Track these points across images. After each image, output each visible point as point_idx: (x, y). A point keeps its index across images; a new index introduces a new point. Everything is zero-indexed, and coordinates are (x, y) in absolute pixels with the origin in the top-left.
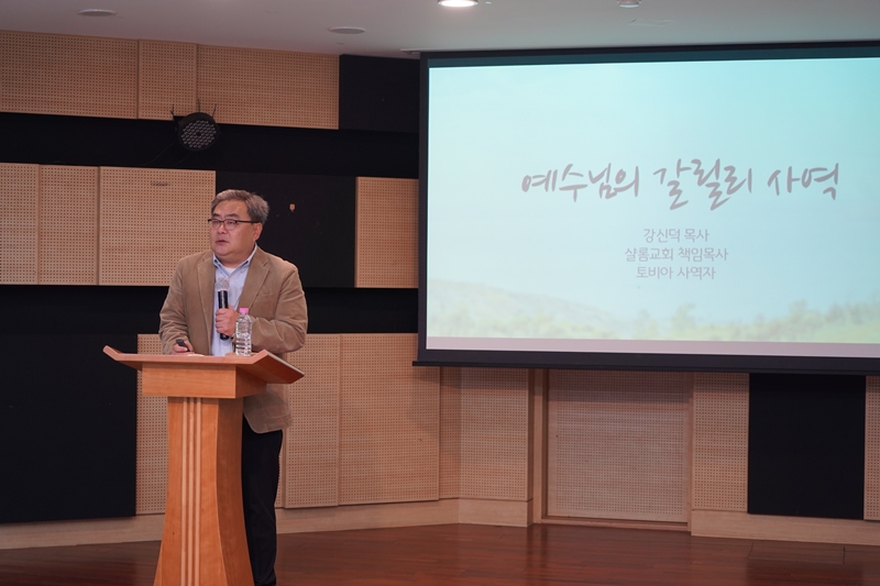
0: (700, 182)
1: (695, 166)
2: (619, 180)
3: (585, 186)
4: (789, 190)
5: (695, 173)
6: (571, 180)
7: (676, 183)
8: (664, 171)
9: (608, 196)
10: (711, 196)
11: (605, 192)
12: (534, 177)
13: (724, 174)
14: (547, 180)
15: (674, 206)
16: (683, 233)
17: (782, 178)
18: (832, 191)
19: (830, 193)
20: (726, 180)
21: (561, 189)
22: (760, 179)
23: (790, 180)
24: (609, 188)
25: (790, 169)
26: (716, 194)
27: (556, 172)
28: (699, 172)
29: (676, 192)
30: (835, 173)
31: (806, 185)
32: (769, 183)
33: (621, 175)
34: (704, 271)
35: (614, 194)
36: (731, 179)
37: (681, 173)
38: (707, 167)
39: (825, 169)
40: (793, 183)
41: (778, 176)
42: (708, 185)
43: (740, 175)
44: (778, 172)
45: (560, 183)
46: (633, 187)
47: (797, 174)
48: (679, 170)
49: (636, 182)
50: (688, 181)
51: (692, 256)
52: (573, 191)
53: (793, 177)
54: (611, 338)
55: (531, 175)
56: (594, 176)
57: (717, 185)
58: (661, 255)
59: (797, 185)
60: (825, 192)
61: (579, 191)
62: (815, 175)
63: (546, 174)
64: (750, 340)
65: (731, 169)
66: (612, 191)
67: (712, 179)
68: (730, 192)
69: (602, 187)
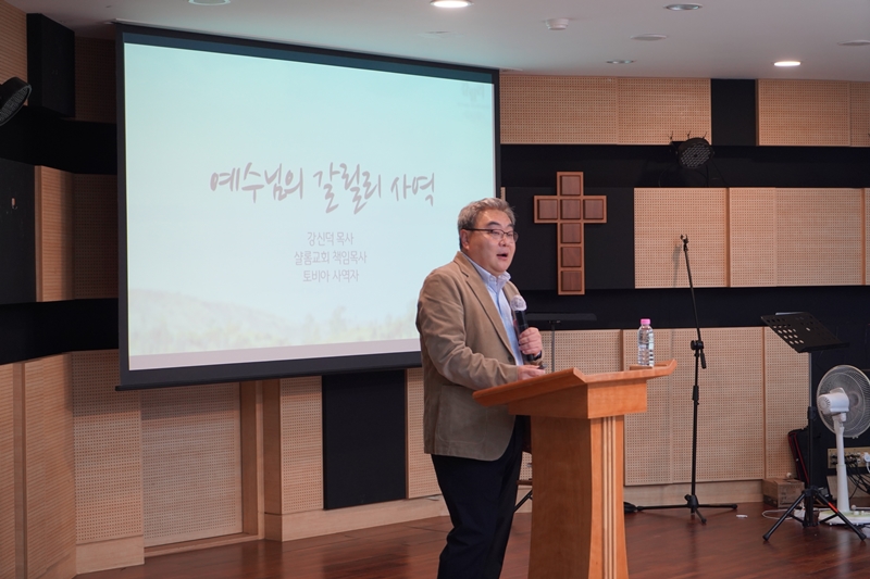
0: (347, 186)
1: (342, 170)
2: (288, 182)
3: (261, 187)
4: (405, 197)
5: (343, 177)
6: (252, 180)
7: (328, 186)
8: (320, 173)
9: (281, 198)
10: (354, 201)
11: (277, 193)
12: (222, 175)
13: (363, 179)
14: (231, 179)
15: (329, 210)
16: (336, 237)
17: (400, 184)
18: (430, 197)
19: (429, 200)
20: (364, 185)
21: (243, 189)
22: (387, 186)
23: (405, 187)
24: (280, 189)
25: (405, 176)
26: (357, 198)
27: (239, 170)
28: (345, 176)
29: (330, 196)
30: (432, 181)
31: (415, 192)
32: (392, 190)
33: (290, 175)
34: (351, 273)
35: (285, 196)
36: (367, 184)
37: (333, 176)
38: (351, 172)
39: (426, 178)
40: (407, 190)
41: (398, 183)
42: (352, 190)
43: (373, 181)
44: (397, 179)
45: (243, 183)
46: (298, 190)
47: (409, 183)
48: (332, 173)
49: (301, 184)
50: (338, 183)
51: (342, 259)
52: (252, 192)
53: (407, 184)
54: (286, 345)
55: (218, 173)
56: (269, 177)
57: (356, 189)
58: (321, 259)
59: (409, 191)
60: (427, 199)
61: (257, 191)
62: (422, 183)
63: (231, 173)
64: (384, 339)
65: (367, 174)
66: (283, 193)
67: (354, 184)
68: (367, 196)
69: (277, 188)
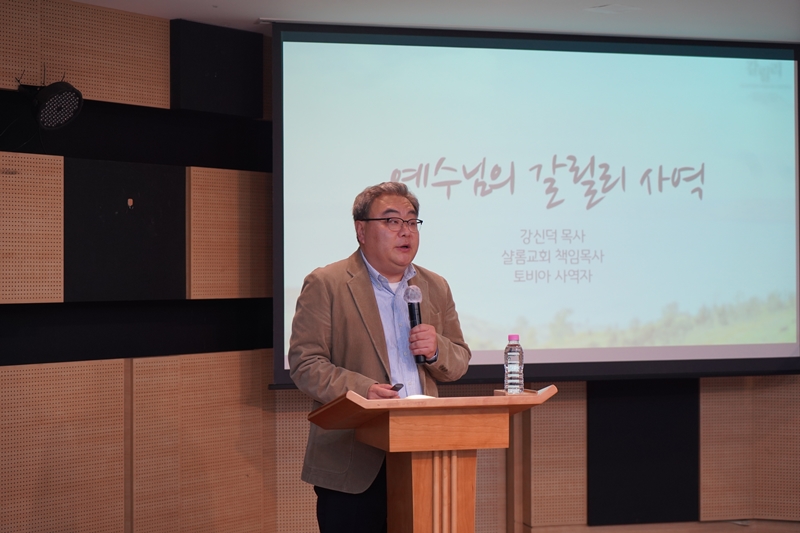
0: (576, 180)
1: (570, 163)
2: (494, 176)
3: (458, 182)
4: (661, 189)
5: (571, 170)
6: (444, 176)
7: (551, 181)
8: (539, 167)
9: (484, 193)
10: (586, 195)
11: (480, 189)
12: (405, 171)
13: (599, 172)
14: (418, 175)
15: (550, 205)
16: (560, 234)
17: (654, 177)
18: (698, 190)
19: (697, 193)
20: (601, 178)
21: (434, 185)
22: (633, 178)
23: (661, 179)
24: (484, 184)
25: (661, 168)
26: (591, 193)
27: (427, 166)
28: (574, 169)
29: (552, 190)
30: (702, 172)
31: (676, 184)
32: (642, 182)
33: (496, 172)
34: (581, 274)
35: (490, 192)
36: (605, 177)
37: (557, 170)
38: (582, 164)
39: (692, 169)
40: (664, 183)
41: (650, 175)
42: (584, 183)
43: (615, 173)
44: (649, 171)
45: (432, 179)
46: (509, 184)
47: (667, 173)
48: (555, 166)
49: (512, 178)
50: (564, 177)
51: (569, 258)
52: (445, 188)
53: (664, 176)
54: (489, 348)
55: (401, 169)
56: (468, 171)
57: (591, 183)
58: (539, 258)
59: (667, 184)
60: (693, 191)
61: (452, 187)
62: (685, 174)
63: (417, 169)
64: (627, 346)
65: (605, 166)
66: (488, 188)
67: (587, 177)
68: (605, 190)
69: (477, 184)
